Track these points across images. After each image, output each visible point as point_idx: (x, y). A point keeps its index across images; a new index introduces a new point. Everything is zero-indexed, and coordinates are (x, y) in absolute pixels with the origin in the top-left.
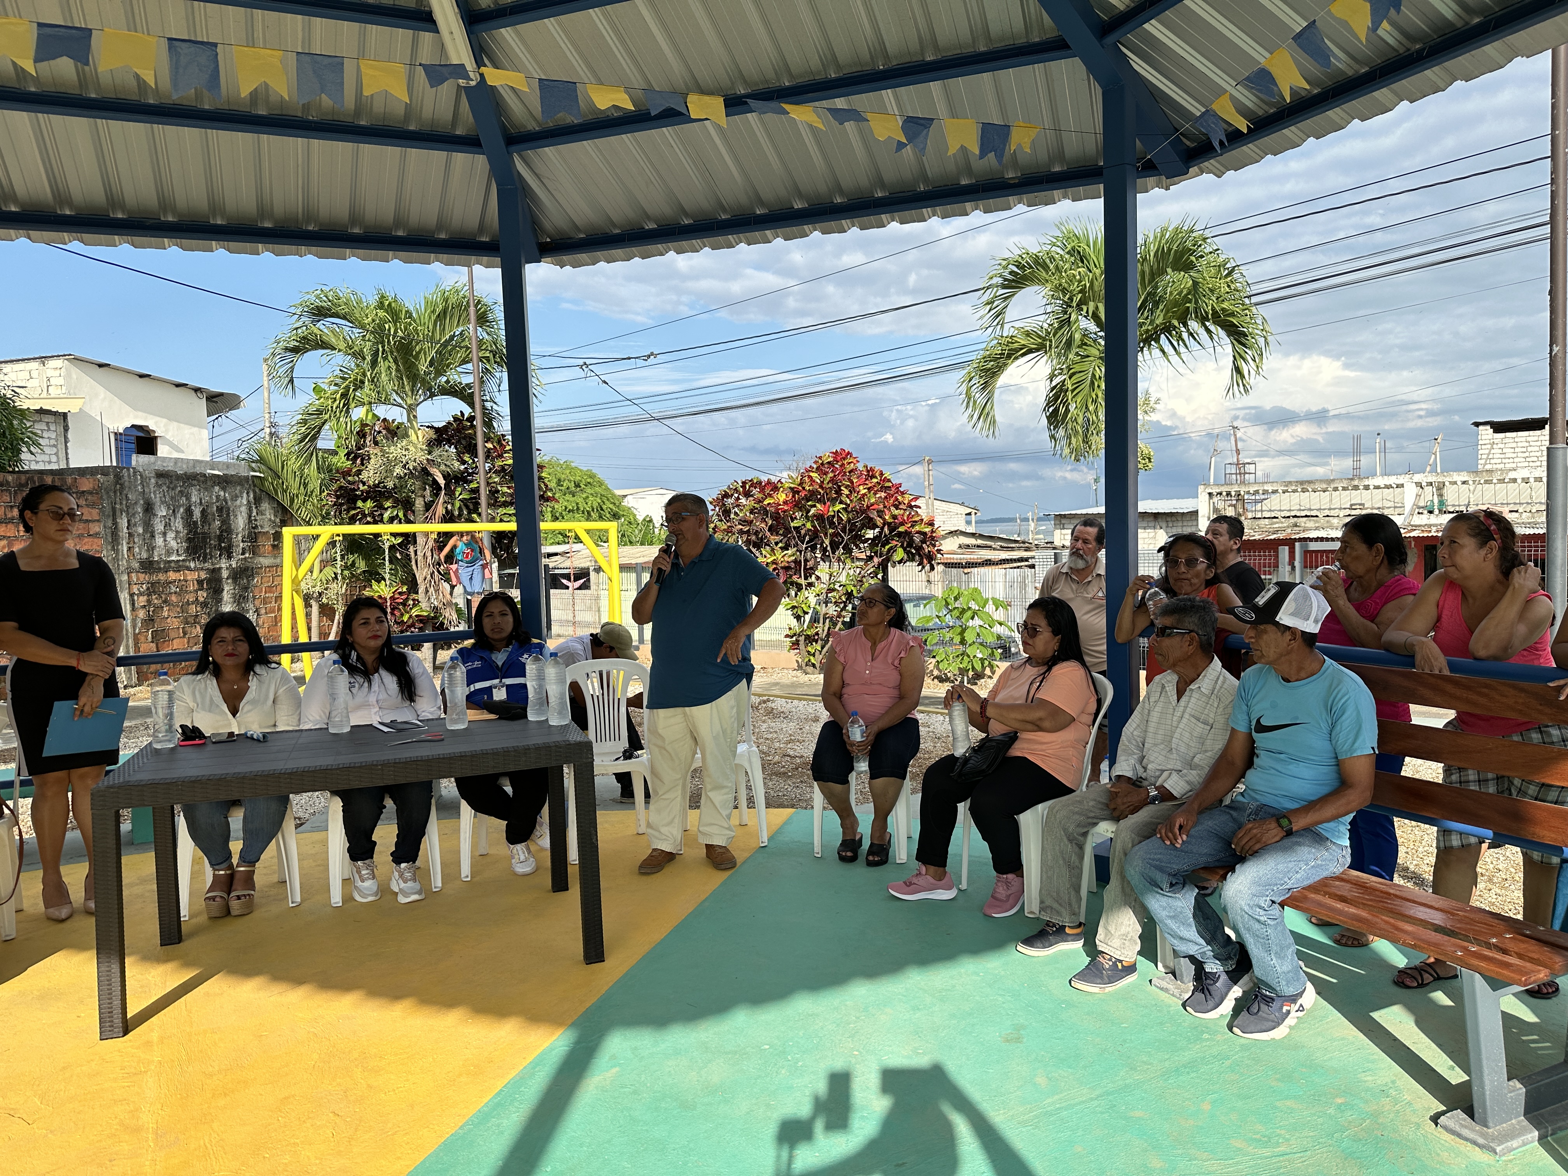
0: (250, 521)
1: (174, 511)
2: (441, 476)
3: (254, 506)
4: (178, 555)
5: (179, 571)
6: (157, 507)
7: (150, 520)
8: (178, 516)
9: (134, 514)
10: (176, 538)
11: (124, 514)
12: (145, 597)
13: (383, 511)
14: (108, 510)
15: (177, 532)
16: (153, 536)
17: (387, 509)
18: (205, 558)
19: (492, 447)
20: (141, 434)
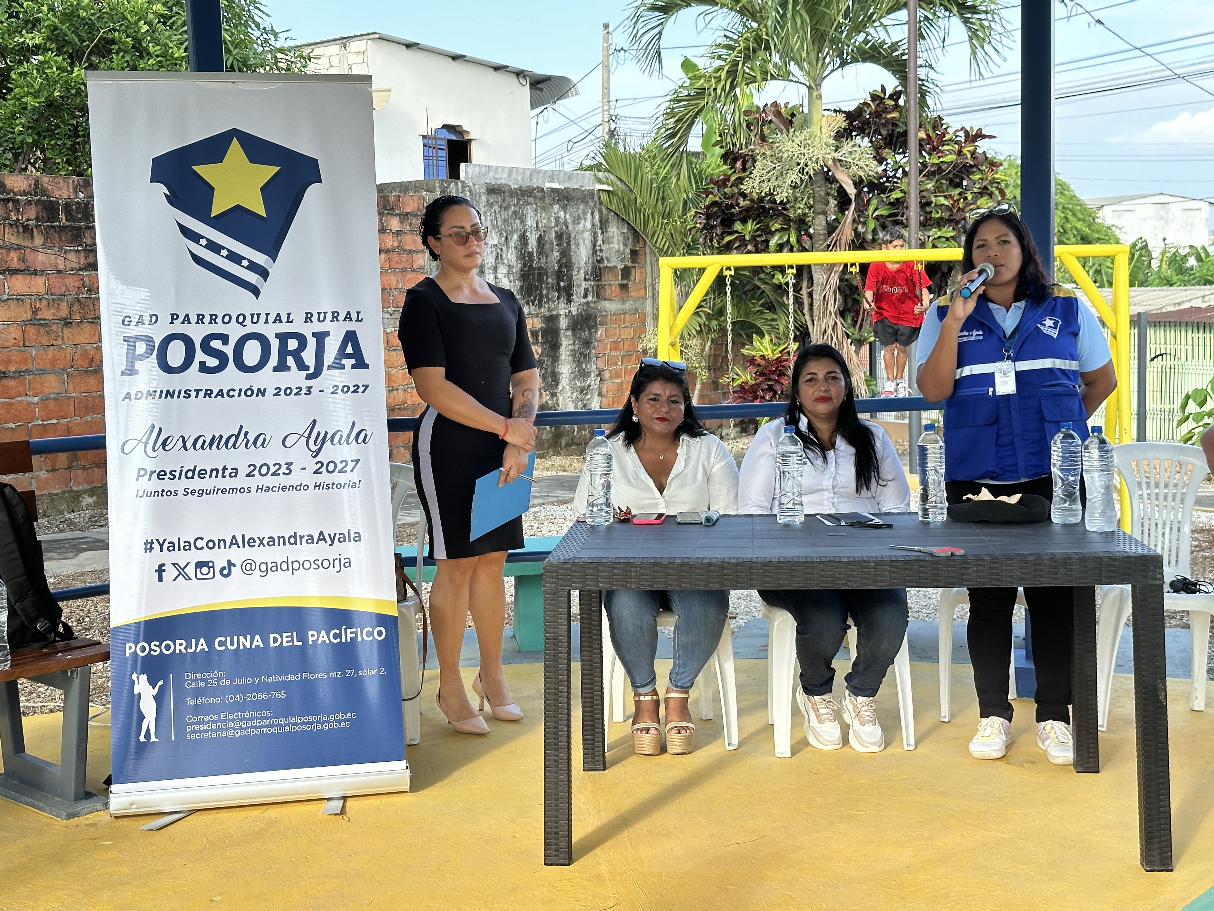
0: (595, 252)
1: (506, 238)
2: (851, 183)
3: (599, 232)
8: (512, 244)
10: (508, 276)
13: (769, 236)
15: (510, 266)
17: (775, 232)
18: (540, 301)
19: (925, 137)
20: (453, 137)
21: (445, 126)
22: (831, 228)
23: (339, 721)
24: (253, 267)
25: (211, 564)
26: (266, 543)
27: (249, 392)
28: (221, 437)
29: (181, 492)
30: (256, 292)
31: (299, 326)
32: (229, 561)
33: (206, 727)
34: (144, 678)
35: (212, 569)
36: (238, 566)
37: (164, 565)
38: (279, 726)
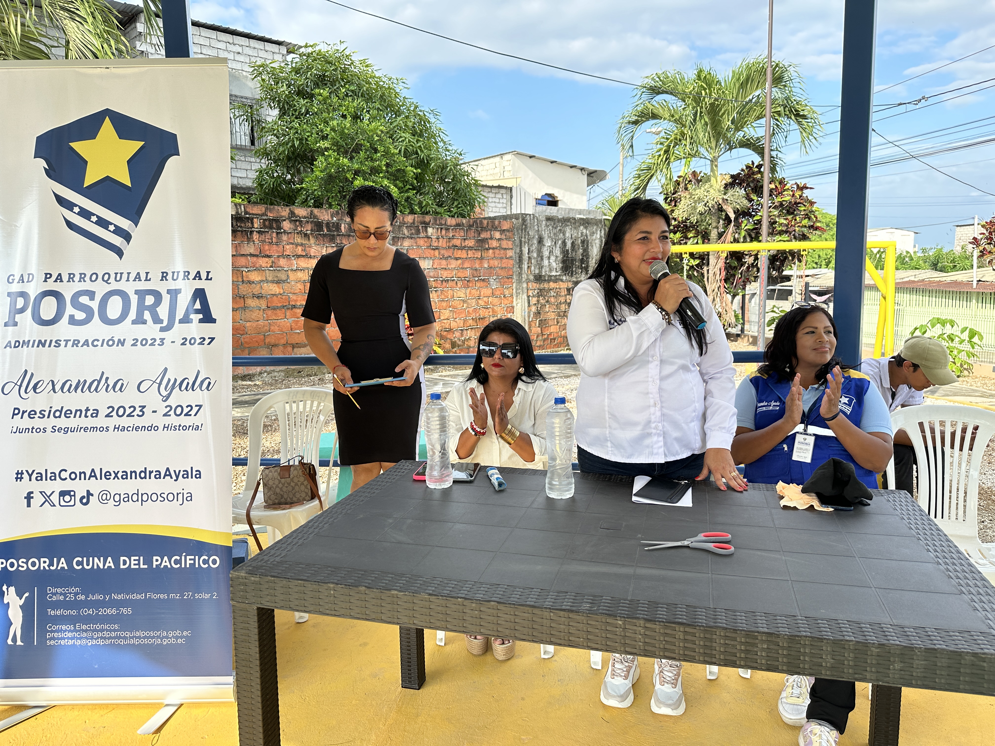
1: (555, 243)
2: (732, 211)
4: (556, 272)
5: (556, 282)
6: (545, 240)
7: (541, 248)
8: (558, 246)
9: (532, 245)
10: (555, 261)
11: (526, 244)
12: (536, 298)
13: (687, 240)
14: (517, 242)
15: (557, 257)
16: (542, 259)
17: (690, 238)
18: (572, 274)
19: (774, 187)
20: (550, 199)
21: (546, 194)
22: (720, 235)
23: (177, 638)
24: (119, 231)
25: (72, 493)
26: (120, 477)
27: (110, 343)
28: (85, 381)
29: (49, 429)
30: (119, 253)
31: (155, 284)
32: (88, 491)
33: (63, 635)
34: (12, 589)
35: (73, 498)
36: (96, 495)
37: (32, 493)
38: (125, 638)
